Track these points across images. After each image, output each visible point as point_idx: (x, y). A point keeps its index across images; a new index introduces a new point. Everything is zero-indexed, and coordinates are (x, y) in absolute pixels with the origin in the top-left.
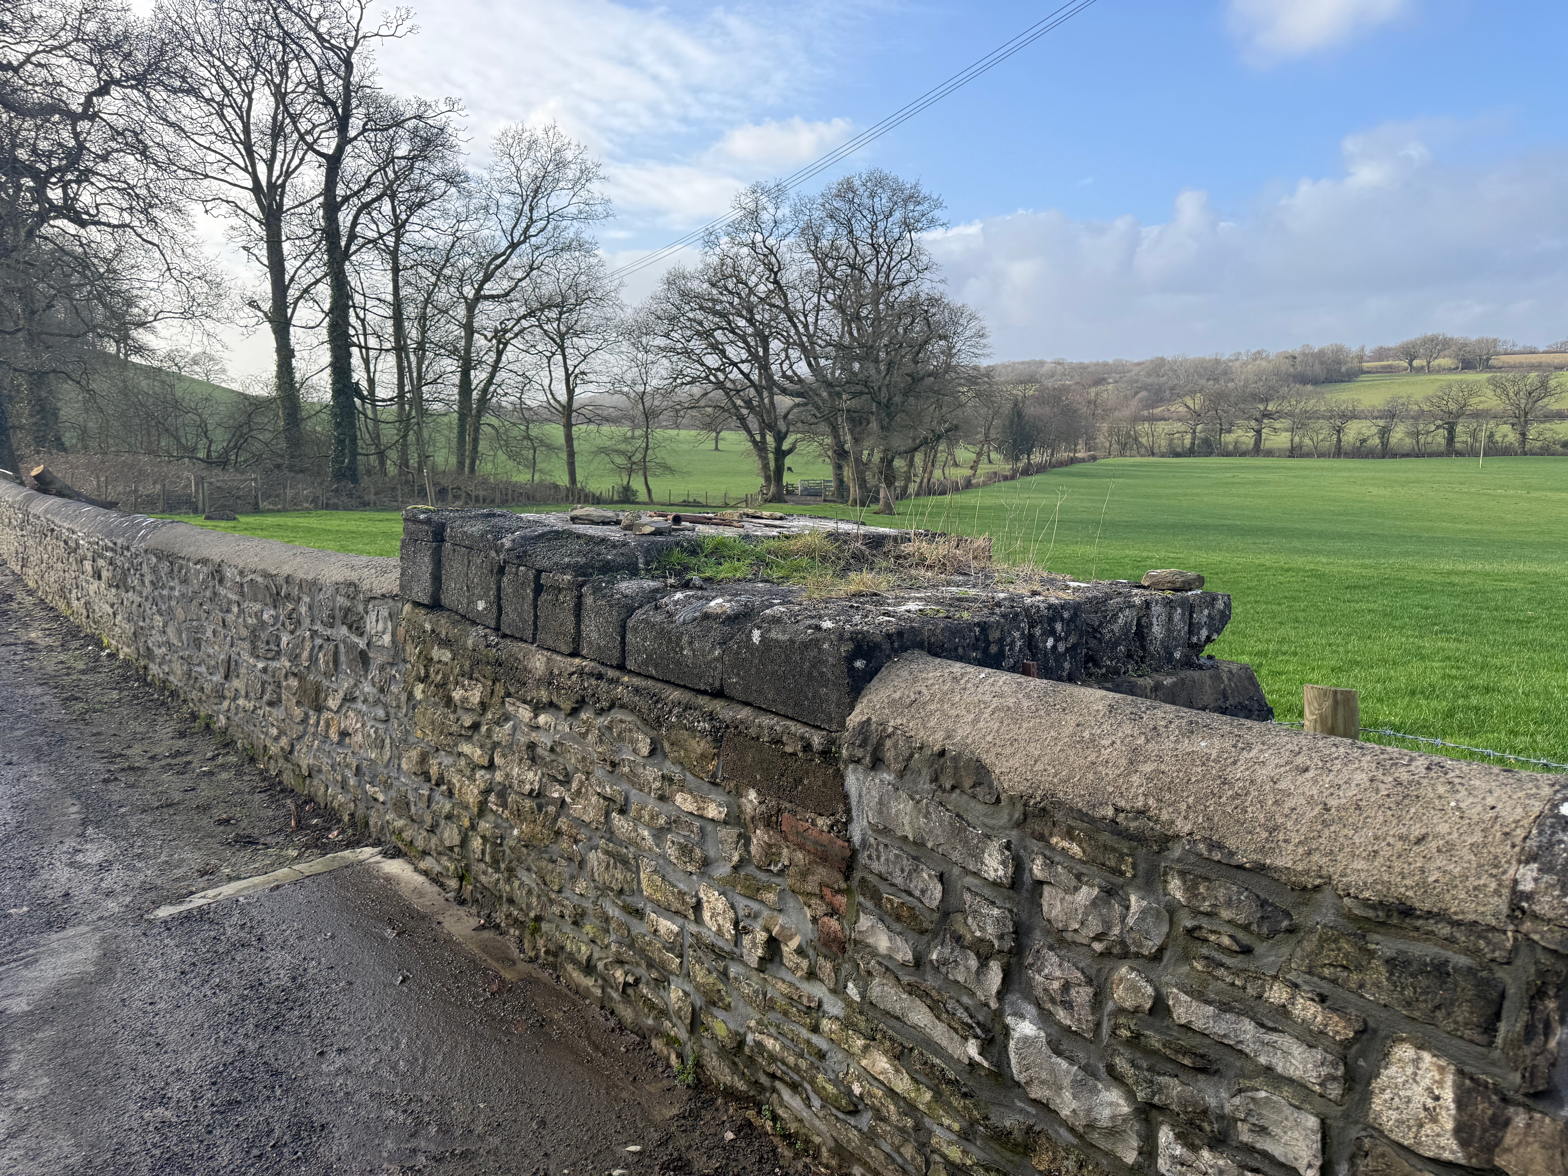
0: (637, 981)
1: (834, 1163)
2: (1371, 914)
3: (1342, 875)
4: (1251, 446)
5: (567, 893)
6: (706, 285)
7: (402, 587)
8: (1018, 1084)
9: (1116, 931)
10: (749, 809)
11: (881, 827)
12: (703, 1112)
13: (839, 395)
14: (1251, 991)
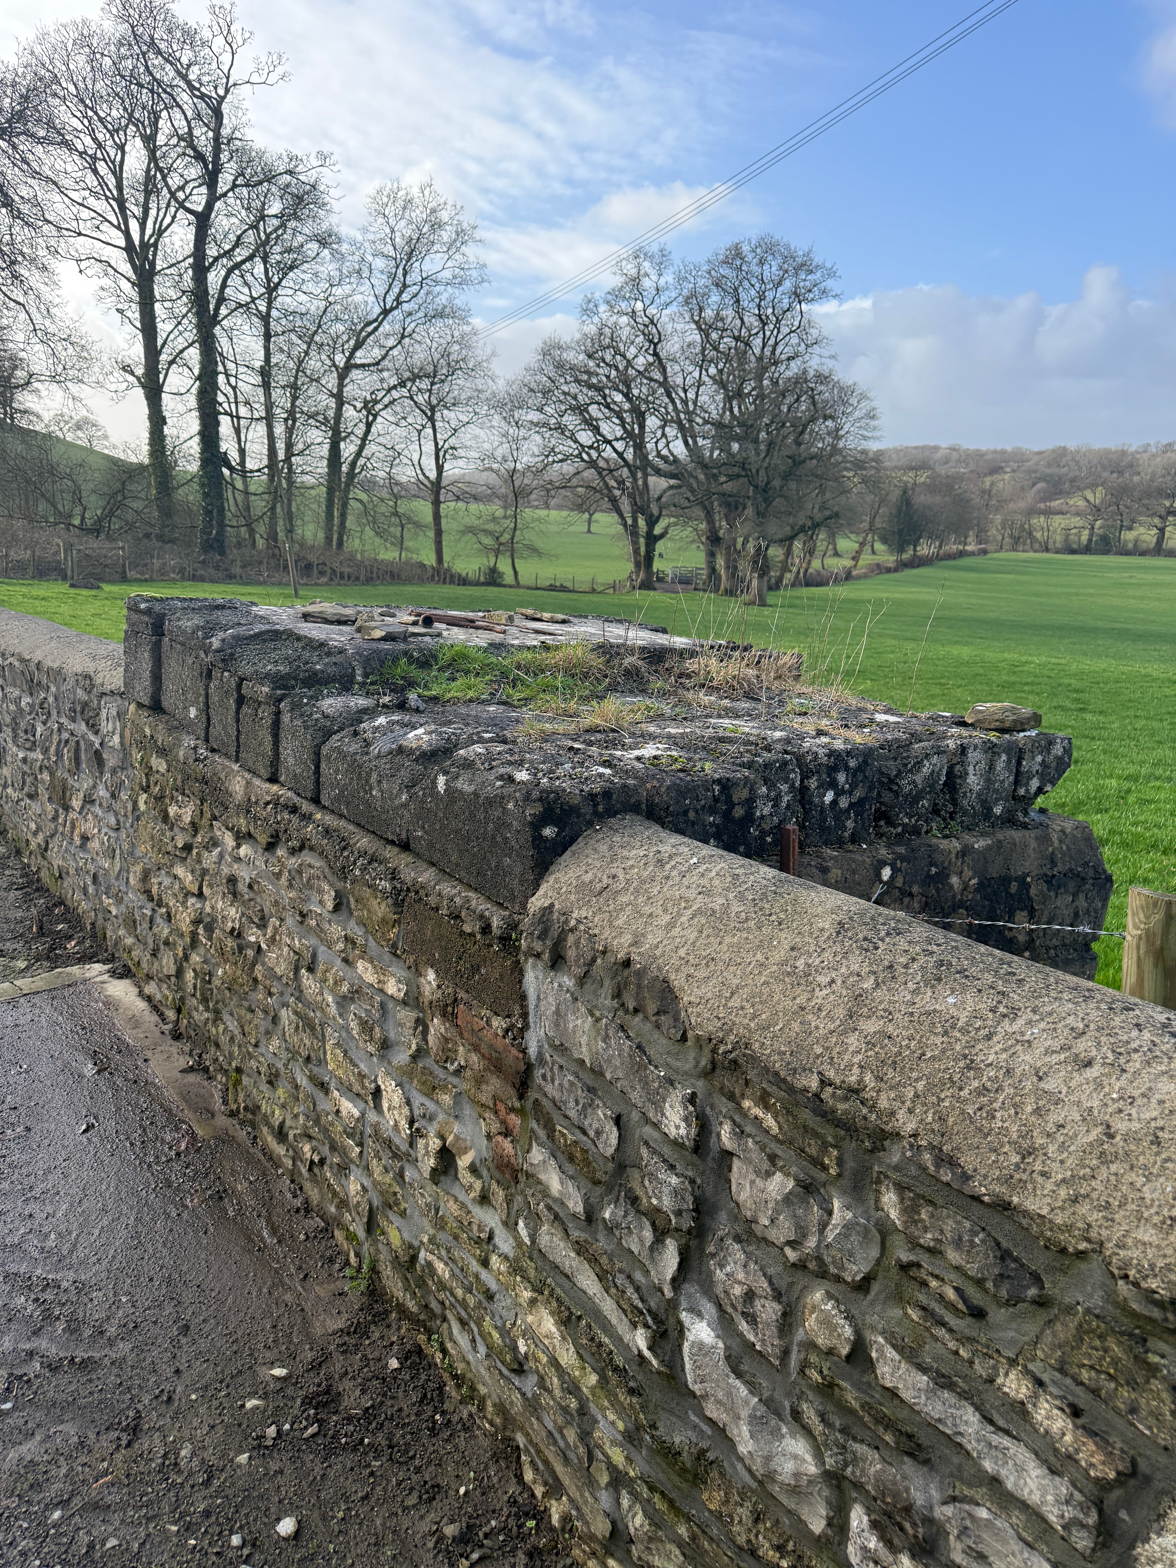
0: (322, 1162)
1: (498, 1421)
2: (1156, 1313)
3: (1121, 1246)
4: (1152, 545)
5: (262, 1049)
6: (582, 357)
7: (126, 685)
8: (693, 1394)
9: (812, 1242)
10: (427, 991)
11: (557, 1043)
12: (373, 1327)
13: (715, 477)
14: (980, 1368)
